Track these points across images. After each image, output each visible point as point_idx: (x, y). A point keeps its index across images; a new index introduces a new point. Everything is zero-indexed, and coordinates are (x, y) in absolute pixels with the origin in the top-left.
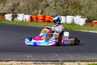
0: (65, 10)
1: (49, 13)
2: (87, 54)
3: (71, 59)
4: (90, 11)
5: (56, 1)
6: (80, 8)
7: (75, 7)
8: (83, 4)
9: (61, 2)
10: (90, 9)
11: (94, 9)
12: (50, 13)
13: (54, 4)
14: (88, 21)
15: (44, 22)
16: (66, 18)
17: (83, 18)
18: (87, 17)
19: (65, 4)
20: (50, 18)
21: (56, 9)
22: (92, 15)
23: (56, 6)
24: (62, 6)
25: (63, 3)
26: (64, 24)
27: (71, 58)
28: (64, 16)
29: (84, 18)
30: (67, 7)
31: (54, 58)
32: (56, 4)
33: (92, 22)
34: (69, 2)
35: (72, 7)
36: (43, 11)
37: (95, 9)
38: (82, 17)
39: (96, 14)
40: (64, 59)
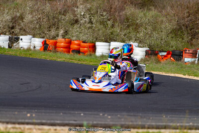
0: (109, 32)
1: (77, 36)
2: (138, 114)
3: (106, 123)
4: (155, 35)
5: (92, 14)
6: (137, 27)
7: (128, 25)
8: (143, 21)
9: (102, 15)
10: (154, 30)
11: (162, 32)
12: (81, 35)
13: (87, 20)
14: (150, 53)
15: (69, 52)
16: (110, 45)
17: (141, 47)
18: (150, 46)
19: (109, 20)
20: (79, 45)
21: (91, 28)
22: (158, 42)
23: (92, 23)
24: (102, 23)
25: (106, 17)
26: (105, 56)
27: (109, 120)
28: (106, 41)
29: (143, 47)
30: (113, 26)
31: (76, 119)
32: (92, 20)
33: (159, 55)
34: (116, 16)
35: (122, 26)
36: (66, 32)
37: (164, 31)
38: (140, 45)
39: (166, 39)
40: (95, 122)
